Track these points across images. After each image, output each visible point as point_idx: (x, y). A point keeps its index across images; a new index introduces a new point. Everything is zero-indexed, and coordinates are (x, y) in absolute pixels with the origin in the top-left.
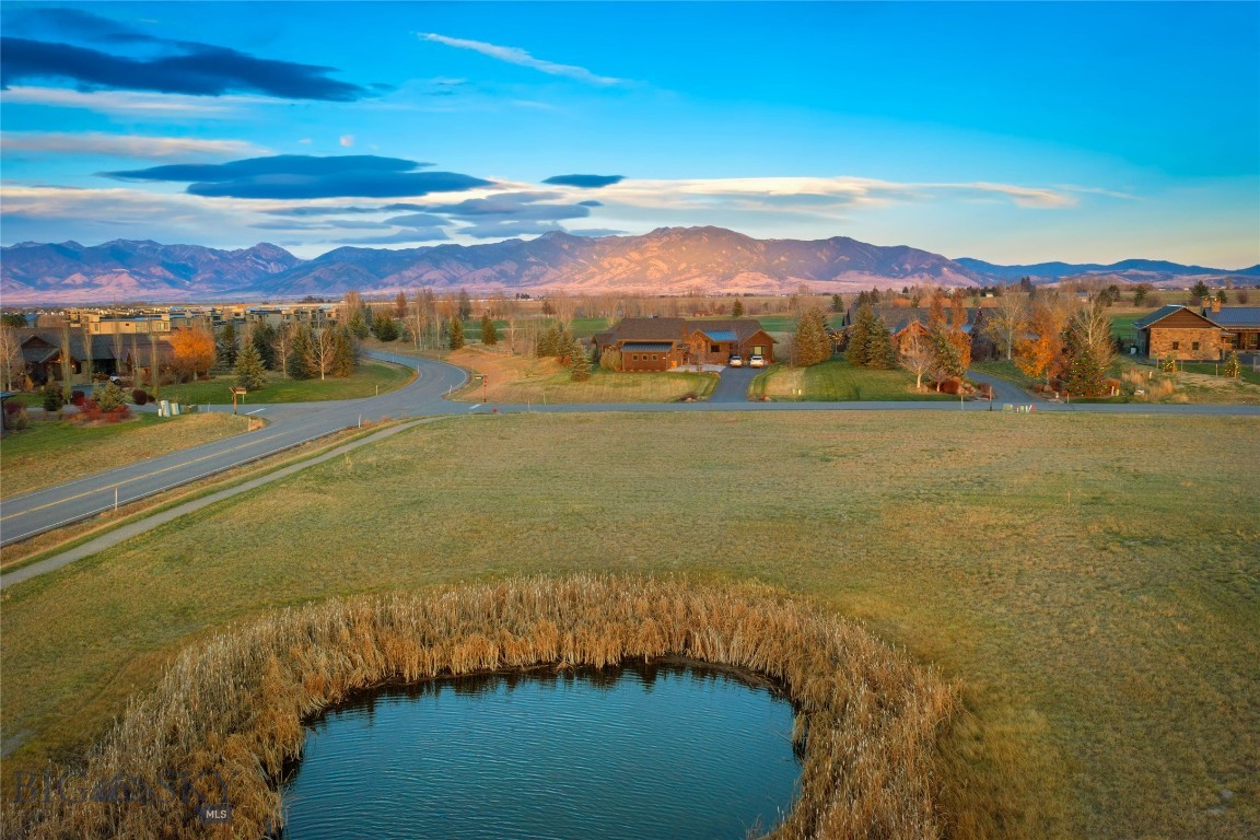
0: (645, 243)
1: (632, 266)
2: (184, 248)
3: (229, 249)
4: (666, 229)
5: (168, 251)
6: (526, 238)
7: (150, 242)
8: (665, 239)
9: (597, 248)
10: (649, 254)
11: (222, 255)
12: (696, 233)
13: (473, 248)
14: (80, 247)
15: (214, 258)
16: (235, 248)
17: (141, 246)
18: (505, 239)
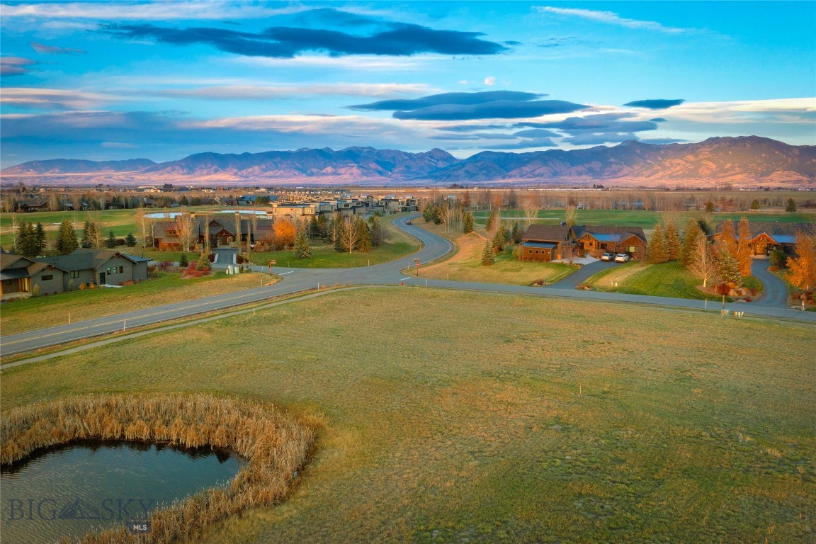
0: (700, 148)
1: (688, 165)
2: (389, 151)
3: (415, 152)
4: (717, 138)
5: (379, 153)
6: (609, 145)
7: (370, 148)
8: (715, 146)
9: (662, 152)
10: (702, 157)
11: (410, 156)
12: (741, 140)
13: (571, 152)
14: (332, 151)
15: (406, 158)
16: (419, 152)
17: (365, 150)
18: (594, 146)
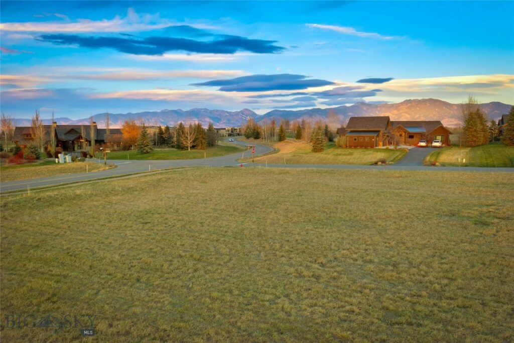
0: (400, 106)
1: (394, 116)
2: (217, 111)
3: (233, 111)
4: (410, 100)
5: (211, 112)
6: (348, 105)
7: (206, 109)
8: (409, 105)
9: (379, 109)
10: (401, 111)
11: (230, 113)
12: (424, 101)
13: (326, 109)
14: (182, 111)
15: (227, 114)
16: (235, 111)
17: (202, 110)
18: (339, 106)
